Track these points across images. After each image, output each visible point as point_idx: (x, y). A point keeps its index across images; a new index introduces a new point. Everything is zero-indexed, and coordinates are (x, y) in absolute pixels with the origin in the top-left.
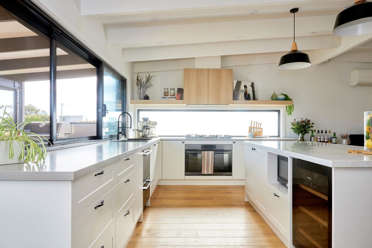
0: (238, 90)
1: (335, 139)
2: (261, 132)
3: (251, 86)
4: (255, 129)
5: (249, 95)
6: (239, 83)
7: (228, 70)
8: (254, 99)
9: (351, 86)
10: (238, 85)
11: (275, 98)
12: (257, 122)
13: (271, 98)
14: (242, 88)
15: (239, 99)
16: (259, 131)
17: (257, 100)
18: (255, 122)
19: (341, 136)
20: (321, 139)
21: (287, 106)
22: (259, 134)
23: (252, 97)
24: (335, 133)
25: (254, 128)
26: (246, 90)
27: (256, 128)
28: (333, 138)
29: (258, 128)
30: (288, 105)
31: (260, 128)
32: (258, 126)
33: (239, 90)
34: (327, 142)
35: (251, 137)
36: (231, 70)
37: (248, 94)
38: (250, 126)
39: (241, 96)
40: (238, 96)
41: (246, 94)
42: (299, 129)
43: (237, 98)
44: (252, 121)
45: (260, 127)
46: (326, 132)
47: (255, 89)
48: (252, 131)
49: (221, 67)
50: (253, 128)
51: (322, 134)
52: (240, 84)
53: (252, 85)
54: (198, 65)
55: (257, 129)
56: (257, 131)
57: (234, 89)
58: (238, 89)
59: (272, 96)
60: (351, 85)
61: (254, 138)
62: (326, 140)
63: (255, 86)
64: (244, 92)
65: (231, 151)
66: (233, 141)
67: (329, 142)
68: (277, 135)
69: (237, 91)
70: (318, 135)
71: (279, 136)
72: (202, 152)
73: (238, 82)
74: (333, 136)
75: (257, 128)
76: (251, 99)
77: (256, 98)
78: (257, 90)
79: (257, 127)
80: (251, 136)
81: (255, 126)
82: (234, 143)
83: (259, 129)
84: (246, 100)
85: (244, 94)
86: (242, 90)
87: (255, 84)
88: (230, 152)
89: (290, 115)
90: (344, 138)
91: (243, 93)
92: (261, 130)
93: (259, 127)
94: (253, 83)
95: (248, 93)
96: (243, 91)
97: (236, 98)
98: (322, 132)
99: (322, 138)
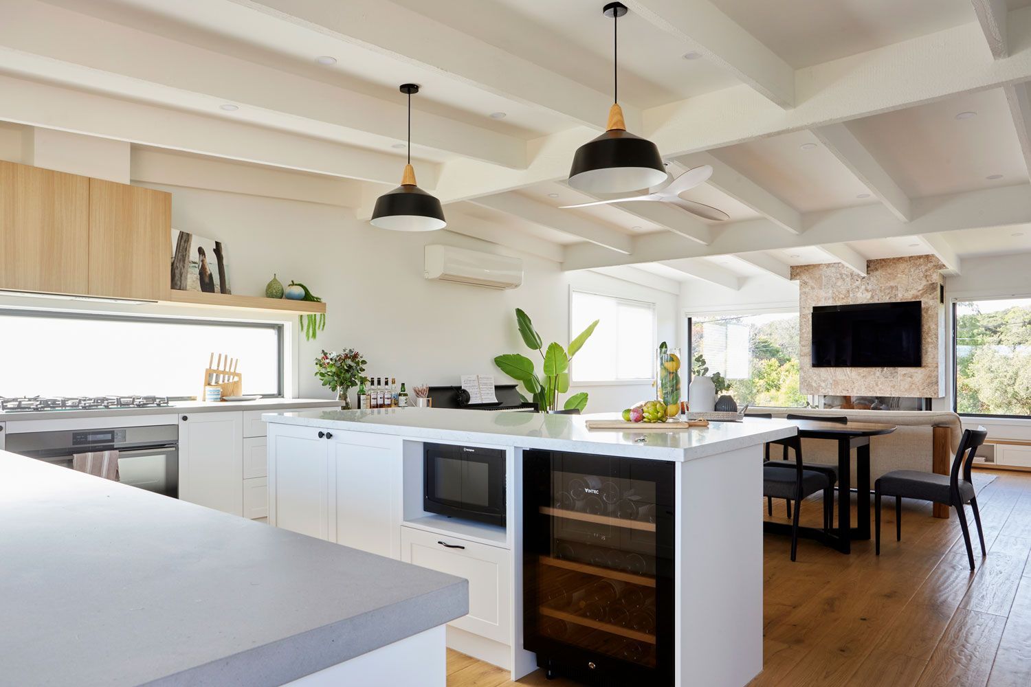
0: (184, 261)
1: (405, 398)
2: (237, 384)
3: (214, 250)
4: (222, 376)
5: (211, 275)
6: (184, 238)
7: (155, 192)
8: (224, 290)
9: (426, 279)
10: (182, 243)
11: (275, 293)
12: (226, 357)
13: (267, 290)
14: (194, 255)
15: (188, 288)
16: (231, 381)
17: (230, 293)
18: (220, 355)
19: (415, 391)
20: (379, 399)
21: (301, 316)
22: (233, 391)
23: (219, 284)
24: (403, 384)
25: (218, 373)
26: (202, 261)
27: (224, 372)
28: (400, 395)
29: (230, 374)
30: (305, 313)
31: (235, 374)
32: (230, 369)
33: (186, 262)
34: (389, 406)
35: (215, 400)
36: (167, 197)
37: (207, 274)
38: (208, 368)
39: (192, 277)
40: (183, 278)
41: (203, 272)
42: (338, 376)
43: (181, 282)
44: (212, 354)
45: (235, 369)
46: (387, 383)
47: (225, 262)
48: (213, 383)
49: (131, 181)
50: (215, 375)
51: (379, 386)
52: (188, 241)
53: (218, 250)
54: (44, 158)
55: (227, 376)
56: (226, 381)
57: (174, 256)
58: (183, 256)
59: (269, 286)
60: (426, 276)
61: (221, 401)
62: (387, 402)
63: (224, 253)
64: (199, 266)
65: (174, 444)
66: (181, 415)
67: (393, 405)
68: (275, 392)
69: (181, 263)
70: (373, 390)
71: (280, 394)
72: (75, 455)
73: (182, 234)
74: (399, 391)
75: (227, 373)
76: (216, 289)
77: (227, 287)
78: (227, 266)
79: (227, 370)
80: (215, 397)
81: (221, 368)
82: (185, 418)
83: (232, 377)
84: (203, 290)
85: (200, 274)
86: (194, 261)
87: (223, 246)
88: (174, 449)
89: (311, 339)
90: (422, 395)
91: (197, 271)
92: (236, 379)
93: (232, 370)
94: (218, 244)
95: (209, 272)
96: (197, 266)
97: (179, 283)
98: (379, 383)
99: (379, 397)
